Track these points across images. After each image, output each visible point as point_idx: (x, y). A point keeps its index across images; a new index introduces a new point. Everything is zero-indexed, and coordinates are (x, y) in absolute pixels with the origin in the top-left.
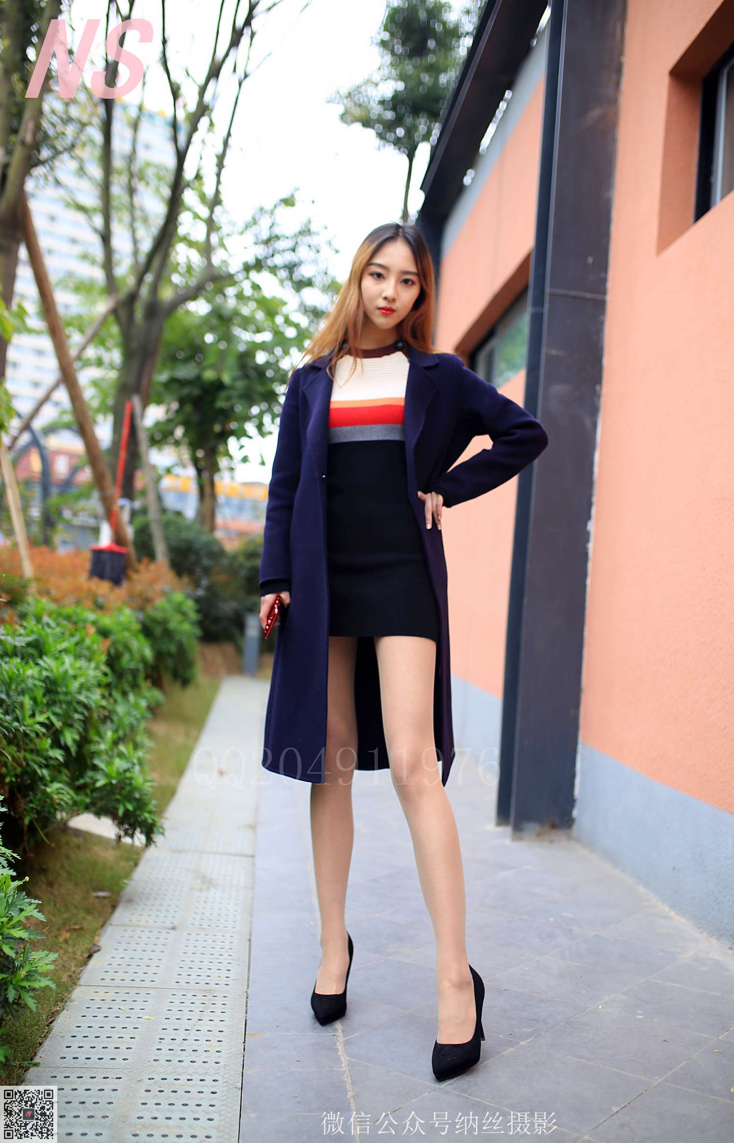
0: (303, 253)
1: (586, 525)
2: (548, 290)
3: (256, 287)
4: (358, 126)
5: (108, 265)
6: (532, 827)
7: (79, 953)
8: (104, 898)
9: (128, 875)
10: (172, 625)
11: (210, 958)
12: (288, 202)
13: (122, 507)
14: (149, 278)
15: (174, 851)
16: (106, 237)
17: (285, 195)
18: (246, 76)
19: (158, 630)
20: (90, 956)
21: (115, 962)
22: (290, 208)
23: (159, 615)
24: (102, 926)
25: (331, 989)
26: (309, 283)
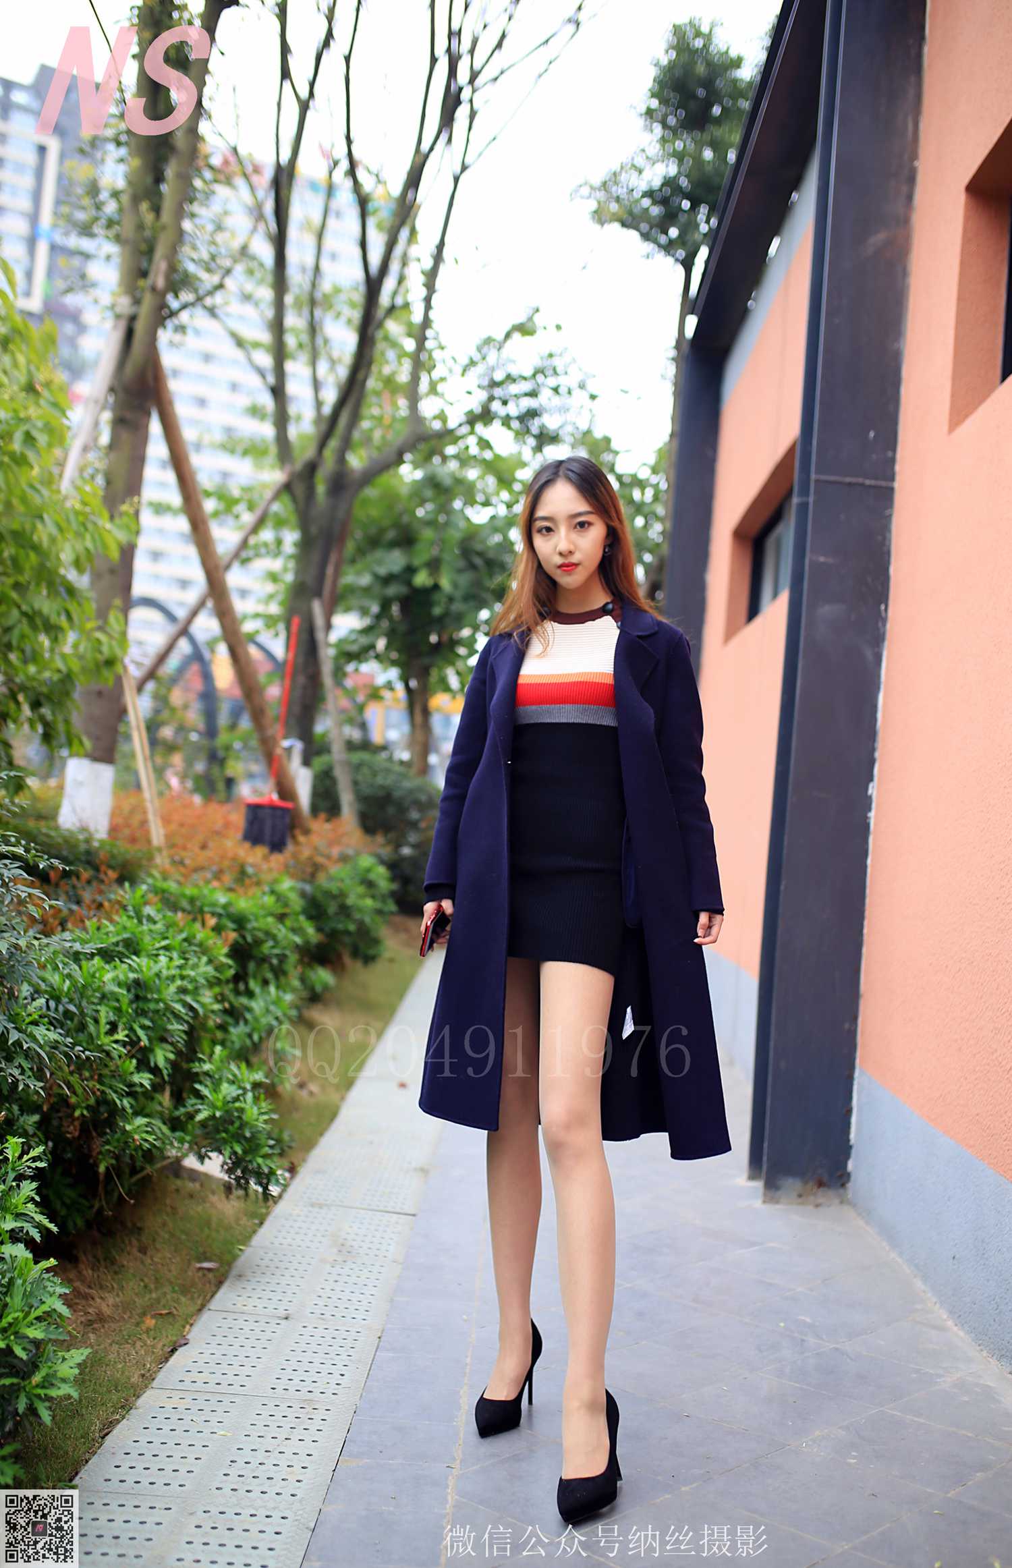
0: (545, 396)
1: (867, 789)
2: (813, 476)
3: (484, 444)
4: (616, 226)
5: (282, 419)
6: (792, 1185)
7: (160, 1346)
8: (209, 1270)
9: (246, 1239)
10: (351, 900)
11: (323, 1358)
12: (525, 329)
13: (289, 750)
14: (334, 443)
15: (312, 1205)
16: (278, 392)
17: (521, 319)
18: (464, 168)
19: (332, 909)
20: (173, 1351)
21: (202, 1359)
22: (528, 338)
23: (333, 887)
24: (200, 1310)
25: (501, 1392)
26: (554, 439)
